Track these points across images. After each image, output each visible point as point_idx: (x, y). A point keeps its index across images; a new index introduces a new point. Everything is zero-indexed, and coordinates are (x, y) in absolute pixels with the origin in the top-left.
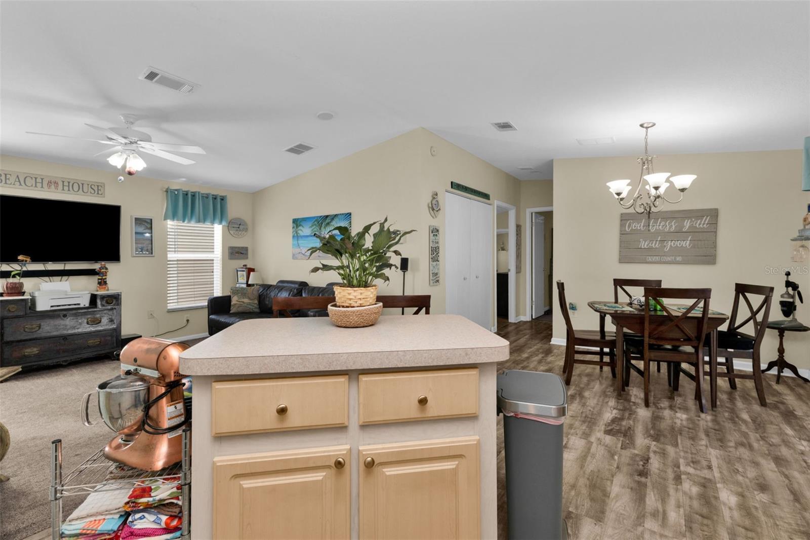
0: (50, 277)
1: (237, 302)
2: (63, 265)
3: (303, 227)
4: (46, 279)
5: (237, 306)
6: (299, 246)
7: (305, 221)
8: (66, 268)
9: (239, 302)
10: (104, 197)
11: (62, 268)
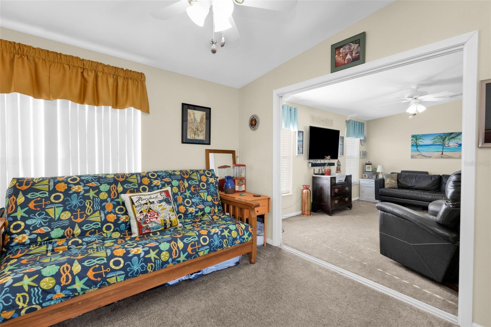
1: (389, 182)
3: (423, 139)
5: (389, 184)
6: (418, 151)
7: (426, 136)
9: (391, 182)
10: (333, 126)
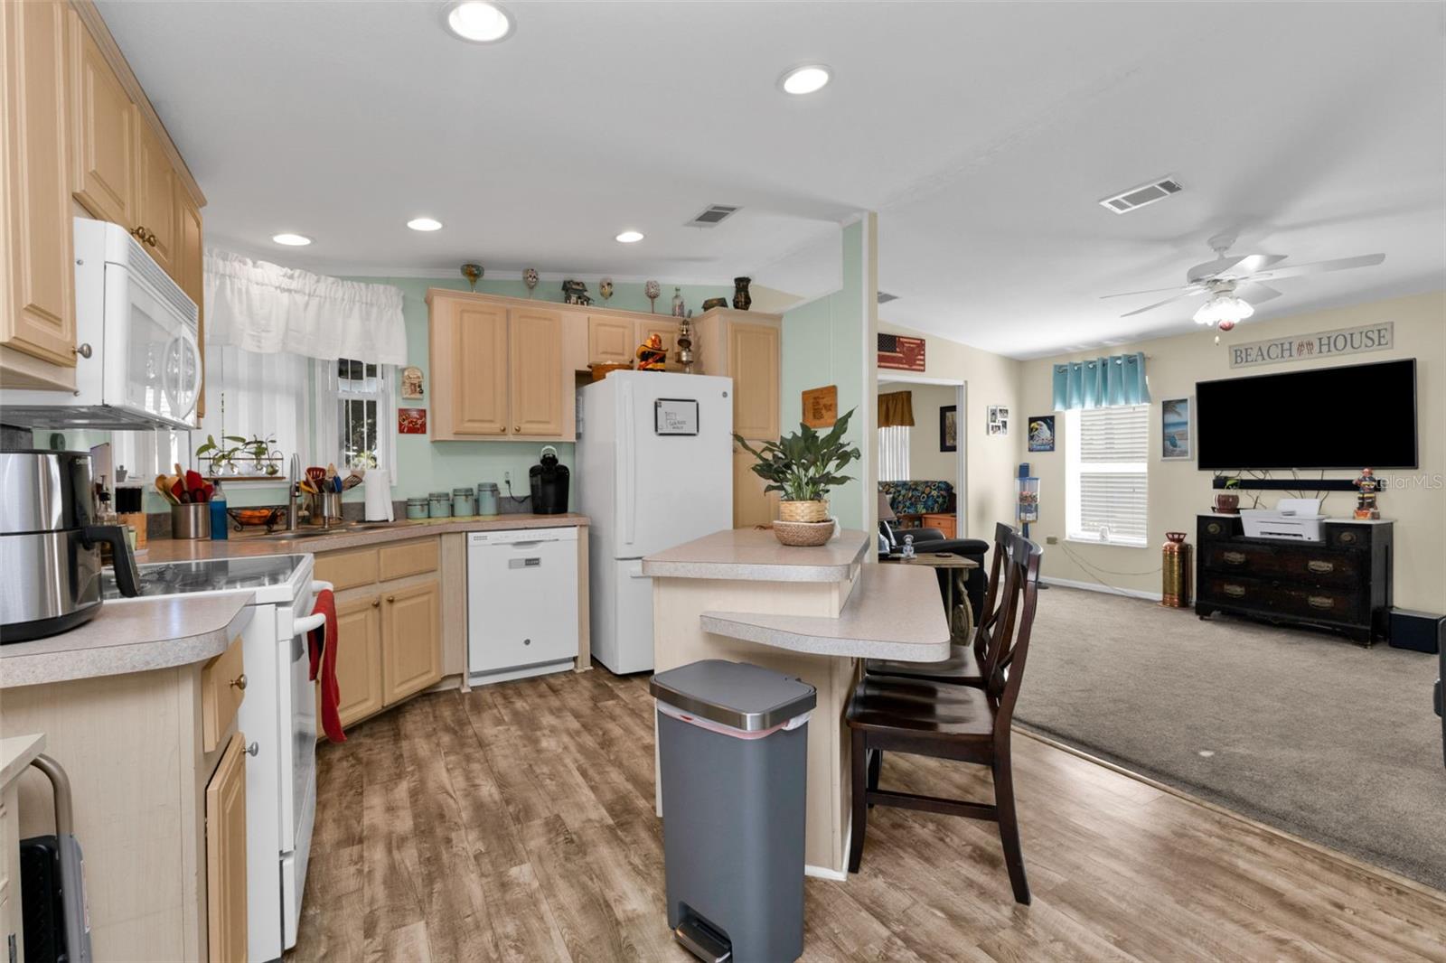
0: (1302, 492)
2: (1321, 472)
4: (1296, 493)
8: (1326, 478)
10: (1392, 348)
11: (1319, 478)
